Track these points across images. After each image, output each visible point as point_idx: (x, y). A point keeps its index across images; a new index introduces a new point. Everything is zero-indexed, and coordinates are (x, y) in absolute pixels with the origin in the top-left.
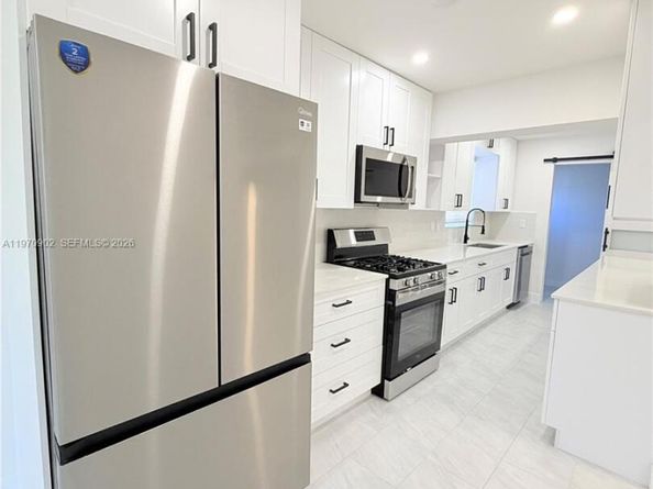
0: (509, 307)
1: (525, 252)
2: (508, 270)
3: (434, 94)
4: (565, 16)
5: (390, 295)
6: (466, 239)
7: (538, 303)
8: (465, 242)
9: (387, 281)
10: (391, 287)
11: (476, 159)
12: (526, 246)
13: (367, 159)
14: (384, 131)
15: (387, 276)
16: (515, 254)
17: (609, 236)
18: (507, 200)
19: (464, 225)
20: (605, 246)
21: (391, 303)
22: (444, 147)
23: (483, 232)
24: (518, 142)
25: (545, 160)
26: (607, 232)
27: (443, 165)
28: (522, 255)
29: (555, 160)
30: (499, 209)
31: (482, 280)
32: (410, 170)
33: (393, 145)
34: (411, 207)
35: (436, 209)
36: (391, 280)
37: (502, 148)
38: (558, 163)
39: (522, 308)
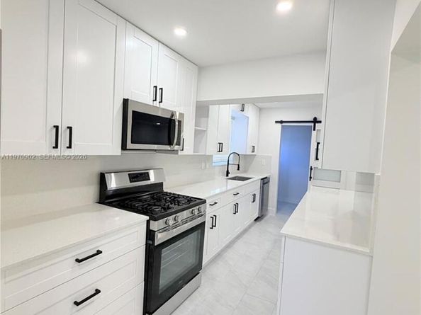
0: (256, 220)
1: (265, 181)
2: (254, 195)
3: (199, 67)
4: (284, 7)
5: (150, 235)
6: (228, 173)
7: (274, 215)
8: (227, 176)
9: (148, 222)
10: (151, 228)
11: (233, 118)
12: (266, 178)
13: (133, 112)
14: (153, 90)
15: (147, 218)
16: (259, 184)
17: (312, 171)
18: (253, 146)
19: (227, 163)
20: (311, 178)
21: (151, 242)
22: (208, 107)
23: (238, 169)
24: (260, 109)
25: (276, 122)
26: (311, 169)
27: (208, 121)
28: (264, 184)
29: (281, 122)
30: (249, 152)
31: (236, 205)
32: (177, 123)
33: (161, 102)
34: (180, 153)
35: (203, 154)
36: (151, 222)
37: (250, 112)
38: (284, 124)
39: (265, 218)
